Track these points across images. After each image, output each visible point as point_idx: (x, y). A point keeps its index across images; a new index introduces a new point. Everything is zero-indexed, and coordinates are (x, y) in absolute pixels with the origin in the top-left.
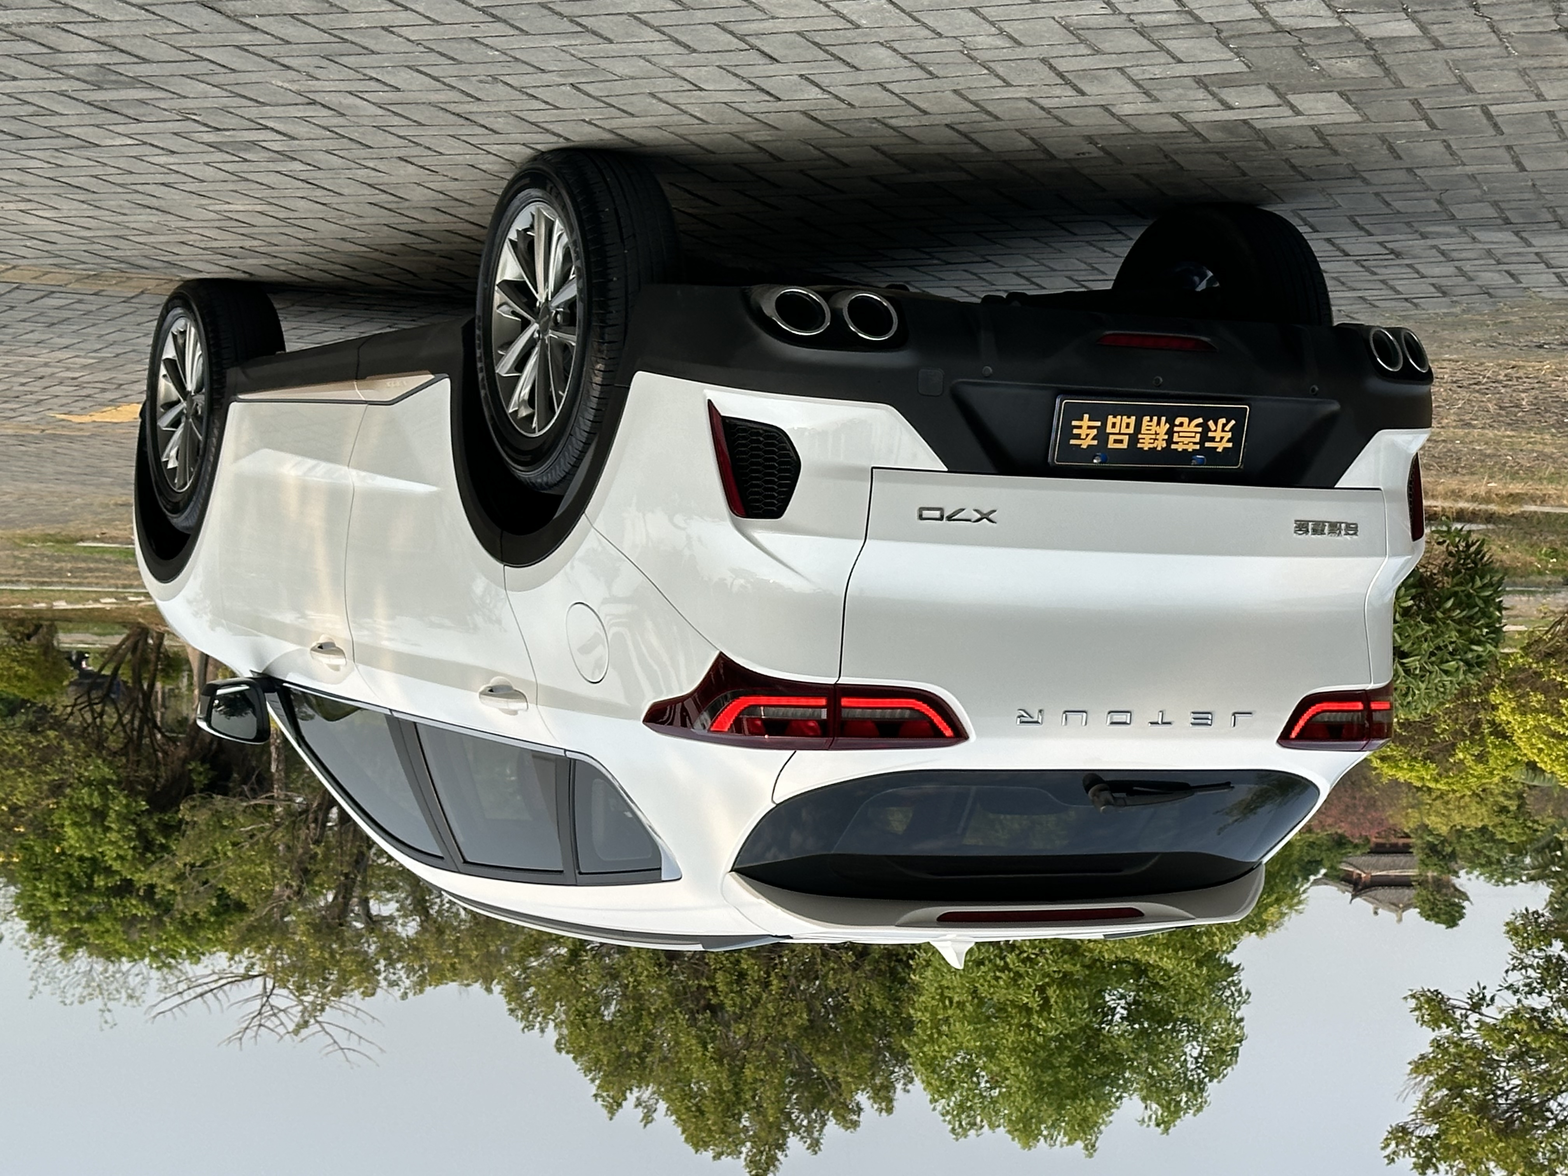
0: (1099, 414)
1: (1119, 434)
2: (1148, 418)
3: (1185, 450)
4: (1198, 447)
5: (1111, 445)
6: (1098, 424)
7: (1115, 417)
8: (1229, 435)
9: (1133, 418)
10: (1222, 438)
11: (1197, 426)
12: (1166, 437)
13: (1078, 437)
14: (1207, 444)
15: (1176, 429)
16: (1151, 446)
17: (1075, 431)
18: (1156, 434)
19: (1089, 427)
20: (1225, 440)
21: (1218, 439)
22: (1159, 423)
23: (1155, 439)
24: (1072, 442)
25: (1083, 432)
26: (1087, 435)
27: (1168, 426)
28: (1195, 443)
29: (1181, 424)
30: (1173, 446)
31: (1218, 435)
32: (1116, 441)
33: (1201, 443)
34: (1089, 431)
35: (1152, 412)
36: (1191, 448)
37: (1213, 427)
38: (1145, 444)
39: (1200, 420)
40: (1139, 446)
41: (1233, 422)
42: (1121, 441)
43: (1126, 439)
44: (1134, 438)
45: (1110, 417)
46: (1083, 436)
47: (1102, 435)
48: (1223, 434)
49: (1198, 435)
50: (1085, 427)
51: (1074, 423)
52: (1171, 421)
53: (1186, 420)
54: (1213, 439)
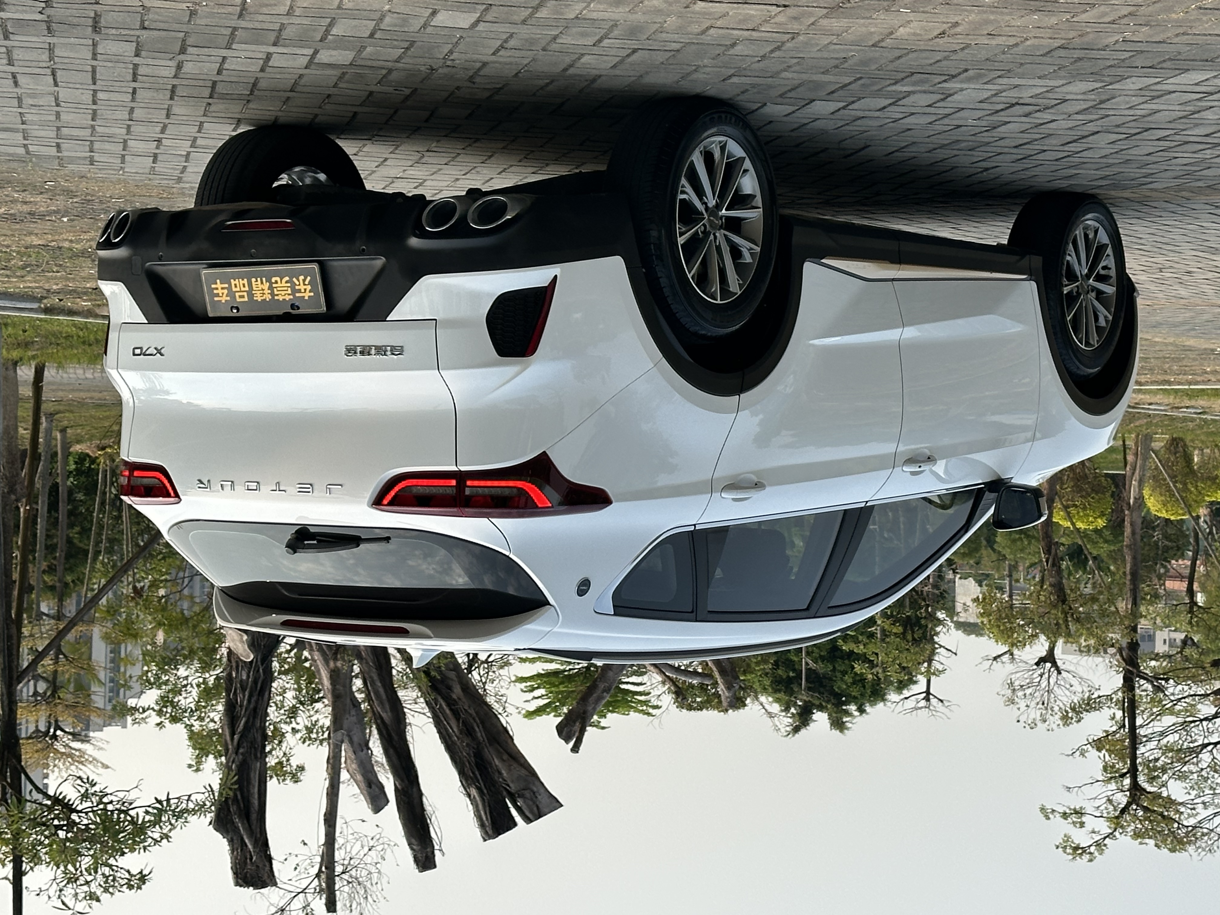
0: (226, 280)
3: (284, 300)
4: (291, 297)
6: (227, 286)
8: (309, 287)
11: (287, 282)
13: (217, 295)
15: (274, 285)
17: (215, 291)
19: (222, 288)
20: (308, 291)
22: (262, 283)
25: (220, 291)
29: (276, 282)
30: (276, 298)
31: (302, 287)
32: (240, 297)
37: (297, 283)
39: (287, 278)
41: (309, 278)
42: (243, 297)
43: (245, 294)
44: (250, 293)
48: (305, 287)
54: (299, 291)
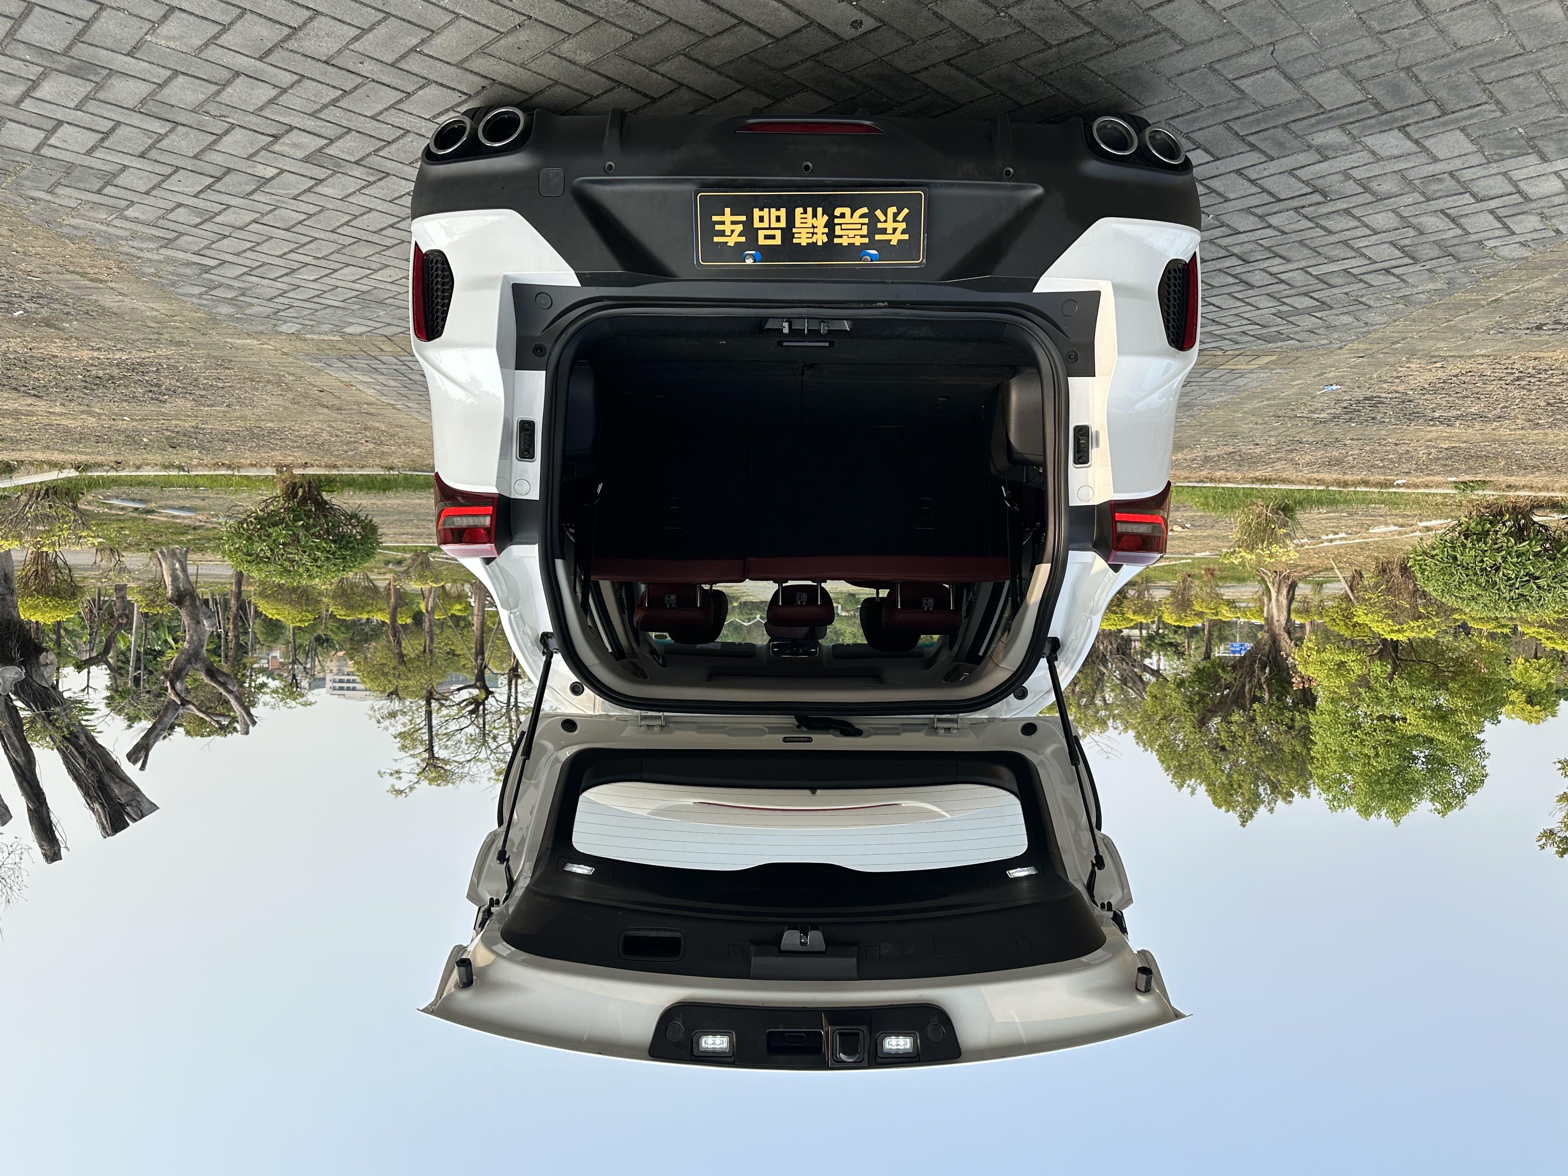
0: (743, 207)
1: (770, 228)
2: (800, 210)
3: (851, 245)
4: (866, 240)
5: (762, 241)
6: (743, 218)
7: (761, 210)
8: (903, 226)
9: (783, 210)
10: (895, 230)
11: (861, 216)
12: (826, 230)
13: (722, 233)
14: (878, 237)
15: (837, 221)
16: (810, 241)
17: (718, 227)
18: (813, 227)
19: (733, 223)
20: (899, 231)
21: (890, 231)
22: (815, 215)
23: (813, 234)
24: (716, 239)
25: (727, 228)
26: (732, 231)
27: (826, 218)
28: (862, 236)
29: (843, 216)
30: (836, 241)
31: (890, 225)
32: (767, 237)
33: (871, 234)
34: (734, 227)
35: (805, 203)
36: (858, 241)
37: (882, 217)
38: (802, 238)
39: (865, 210)
40: (795, 241)
41: (906, 211)
42: (773, 237)
43: (778, 233)
44: (788, 233)
45: (756, 211)
46: (728, 233)
47: (750, 231)
48: (896, 225)
49: (865, 227)
50: (728, 223)
51: (715, 218)
52: (829, 212)
53: (847, 211)
54: (884, 231)
